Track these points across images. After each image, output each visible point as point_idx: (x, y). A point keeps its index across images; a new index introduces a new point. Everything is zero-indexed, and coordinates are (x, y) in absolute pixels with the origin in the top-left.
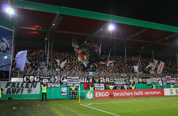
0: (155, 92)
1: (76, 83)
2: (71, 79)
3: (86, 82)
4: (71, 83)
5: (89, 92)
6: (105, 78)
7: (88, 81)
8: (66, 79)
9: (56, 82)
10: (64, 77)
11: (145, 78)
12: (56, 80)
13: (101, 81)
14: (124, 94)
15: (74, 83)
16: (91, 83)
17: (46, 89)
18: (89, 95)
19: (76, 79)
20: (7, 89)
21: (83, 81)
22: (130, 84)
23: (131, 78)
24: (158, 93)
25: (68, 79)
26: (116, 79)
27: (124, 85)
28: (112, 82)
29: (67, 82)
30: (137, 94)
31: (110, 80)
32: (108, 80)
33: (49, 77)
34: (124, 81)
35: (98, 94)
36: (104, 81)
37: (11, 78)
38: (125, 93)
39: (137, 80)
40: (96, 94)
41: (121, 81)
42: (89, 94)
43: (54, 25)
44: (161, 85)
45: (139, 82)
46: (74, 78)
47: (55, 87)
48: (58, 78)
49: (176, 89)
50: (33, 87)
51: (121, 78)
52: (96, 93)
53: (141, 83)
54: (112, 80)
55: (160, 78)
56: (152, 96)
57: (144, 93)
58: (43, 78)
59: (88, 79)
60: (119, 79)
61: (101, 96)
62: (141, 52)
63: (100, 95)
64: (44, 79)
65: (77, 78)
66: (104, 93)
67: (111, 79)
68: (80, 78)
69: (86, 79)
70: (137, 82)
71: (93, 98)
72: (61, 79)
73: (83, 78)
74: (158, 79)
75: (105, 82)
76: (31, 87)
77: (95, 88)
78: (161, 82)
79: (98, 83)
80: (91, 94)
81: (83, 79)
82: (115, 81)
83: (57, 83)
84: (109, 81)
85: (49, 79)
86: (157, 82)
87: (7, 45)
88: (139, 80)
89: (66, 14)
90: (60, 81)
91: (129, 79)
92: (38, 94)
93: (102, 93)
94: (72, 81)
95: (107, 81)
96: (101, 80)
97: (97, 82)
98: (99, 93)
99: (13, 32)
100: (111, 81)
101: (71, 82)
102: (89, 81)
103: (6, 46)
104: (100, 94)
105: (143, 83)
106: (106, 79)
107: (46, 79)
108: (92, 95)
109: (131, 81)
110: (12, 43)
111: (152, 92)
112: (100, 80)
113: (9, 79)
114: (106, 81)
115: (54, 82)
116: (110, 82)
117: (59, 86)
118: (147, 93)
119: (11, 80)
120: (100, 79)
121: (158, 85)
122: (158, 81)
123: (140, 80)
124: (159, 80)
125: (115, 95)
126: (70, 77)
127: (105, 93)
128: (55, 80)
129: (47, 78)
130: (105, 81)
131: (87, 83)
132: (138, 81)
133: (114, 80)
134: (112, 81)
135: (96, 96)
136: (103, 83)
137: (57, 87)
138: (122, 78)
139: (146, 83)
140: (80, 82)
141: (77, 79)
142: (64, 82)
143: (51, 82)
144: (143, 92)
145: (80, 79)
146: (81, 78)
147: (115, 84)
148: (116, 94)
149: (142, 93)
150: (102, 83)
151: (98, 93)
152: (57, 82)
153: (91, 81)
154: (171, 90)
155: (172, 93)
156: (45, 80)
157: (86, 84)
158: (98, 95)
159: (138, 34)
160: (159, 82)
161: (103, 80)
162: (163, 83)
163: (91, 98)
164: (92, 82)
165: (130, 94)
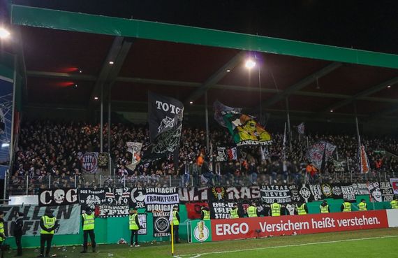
0: (364, 219)
1: (167, 202)
2: (154, 193)
3: (191, 199)
4: (155, 204)
5: (199, 224)
6: (239, 189)
7: (197, 198)
8: (144, 194)
9: (120, 203)
10: (138, 191)
11: (339, 185)
12: (120, 199)
13: (231, 197)
14: (287, 227)
15: (164, 203)
16: (204, 201)
17: (93, 221)
18: (201, 232)
19: (167, 192)
21: (186, 198)
22: (302, 201)
23: (304, 186)
24: (371, 221)
25: (149, 193)
26: (266, 189)
27: (286, 204)
28: (258, 199)
29: (147, 203)
30: (319, 225)
31: (251, 193)
32: (246, 192)
33: (102, 191)
34: (285, 194)
35: (221, 230)
36: (238, 197)
37: (7, 198)
38: (290, 224)
39: (319, 191)
40: (218, 230)
41: (279, 195)
42: (201, 229)
43: (111, 63)
44: (380, 200)
45: (324, 196)
46: (163, 191)
47: (116, 214)
48: (124, 191)
50: (62, 217)
51: (279, 188)
52: (217, 226)
53: (329, 197)
54: (257, 192)
55: (376, 185)
56: (357, 228)
57: (336, 223)
58: (88, 194)
59: (198, 193)
60: (275, 189)
61: (230, 233)
62: (329, 121)
63: (228, 230)
64: (90, 196)
65: (171, 190)
66: (237, 224)
67: (254, 191)
68: (177, 190)
69: (192, 193)
70: (317, 196)
71: (210, 240)
72: (130, 195)
73: (185, 190)
74: (371, 188)
75: (240, 199)
76: (59, 217)
77: (216, 215)
78: (380, 193)
79: (221, 201)
80: (205, 228)
81: (186, 193)
82: (263, 194)
83: (121, 205)
84: (248, 195)
85: (102, 196)
86: (368, 193)
88: (324, 191)
89: (137, 37)
90: (129, 199)
91: (299, 190)
92: (75, 233)
93: (233, 226)
94: (159, 199)
95: (245, 197)
96: (229, 195)
97: (220, 198)
98: (225, 225)
99: (13, 84)
100: (254, 196)
101: (155, 202)
102: (200, 197)
104: (227, 228)
105: (334, 197)
106: (243, 190)
107: (95, 195)
108: (206, 232)
109: (305, 193)
110: (11, 112)
111: (356, 219)
112: (226, 194)
113: (4, 199)
114: (242, 197)
115: (114, 202)
116: (252, 199)
117: (127, 213)
118: (343, 223)
119: (7, 201)
120: (228, 191)
121: (372, 201)
122: (372, 191)
123: (327, 190)
124: (374, 189)
125: (263, 231)
126: (153, 190)
127: (238, 226)
128: (117, 197)
129: (96, 193)
130: (240, 195)
131: (197, 201)
132: (320, 193)
133: (261, 192)
134: (256, 194)
135: (218, 234)
136: (235, 200)
137: (122, 215)
138: (281, 188)
139: (341, 196)
140: (178, 201)
141: (169, 194)
142: (137, 201)
143: (107, 203)
144: (333, 221)
145: (177, 192)
146: (180, 191)
147: (265, 203)
148: (267, 228)
149: (330, 222)
150: (231, 201)
151: (221, 225)
152: (122, 201)
153: (204, 196)
156: (93, 198)
157: (193, 204)
158: (223, 231)
159: (317, 78)
160: (375, 193)
161: (234, 193)
162: (383, 197)
163: (205, 238)
164: (206, 198)
165: (303, 225)
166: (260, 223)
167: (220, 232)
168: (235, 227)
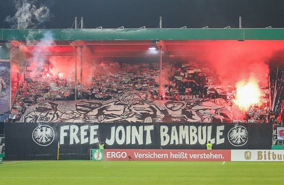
5: (97, 151)
14: (152, 156)
18: (98, 155)
20: (2, 146)
24: (217, 156)
30: (175, 156)
38: (154, 155)
40: (108, 155)
49: (258, 152)
52: (108, 153)
61: (115, 157)
63: (114, 155)
66: (120, 153)
80: (100, 153)
87: (2, 84)
93: (117, 153)
98: (112, 153)
103: (1, 87)
108: (101, 155)
110: (9, 81)
111: (204, 154)
118: (194, 156)
125: (136, 157)
127: (121, 154)
144: (186, 154)
148: (139, 156)
149: (184, 155)
151: (110, 153)
154: (246, 153)
155: (247, 158)
158: (111, 156)
163: (100, 159)
165: (164, 156)
166: (135, 153)
167: (109, 156)
168: (118, 154)
